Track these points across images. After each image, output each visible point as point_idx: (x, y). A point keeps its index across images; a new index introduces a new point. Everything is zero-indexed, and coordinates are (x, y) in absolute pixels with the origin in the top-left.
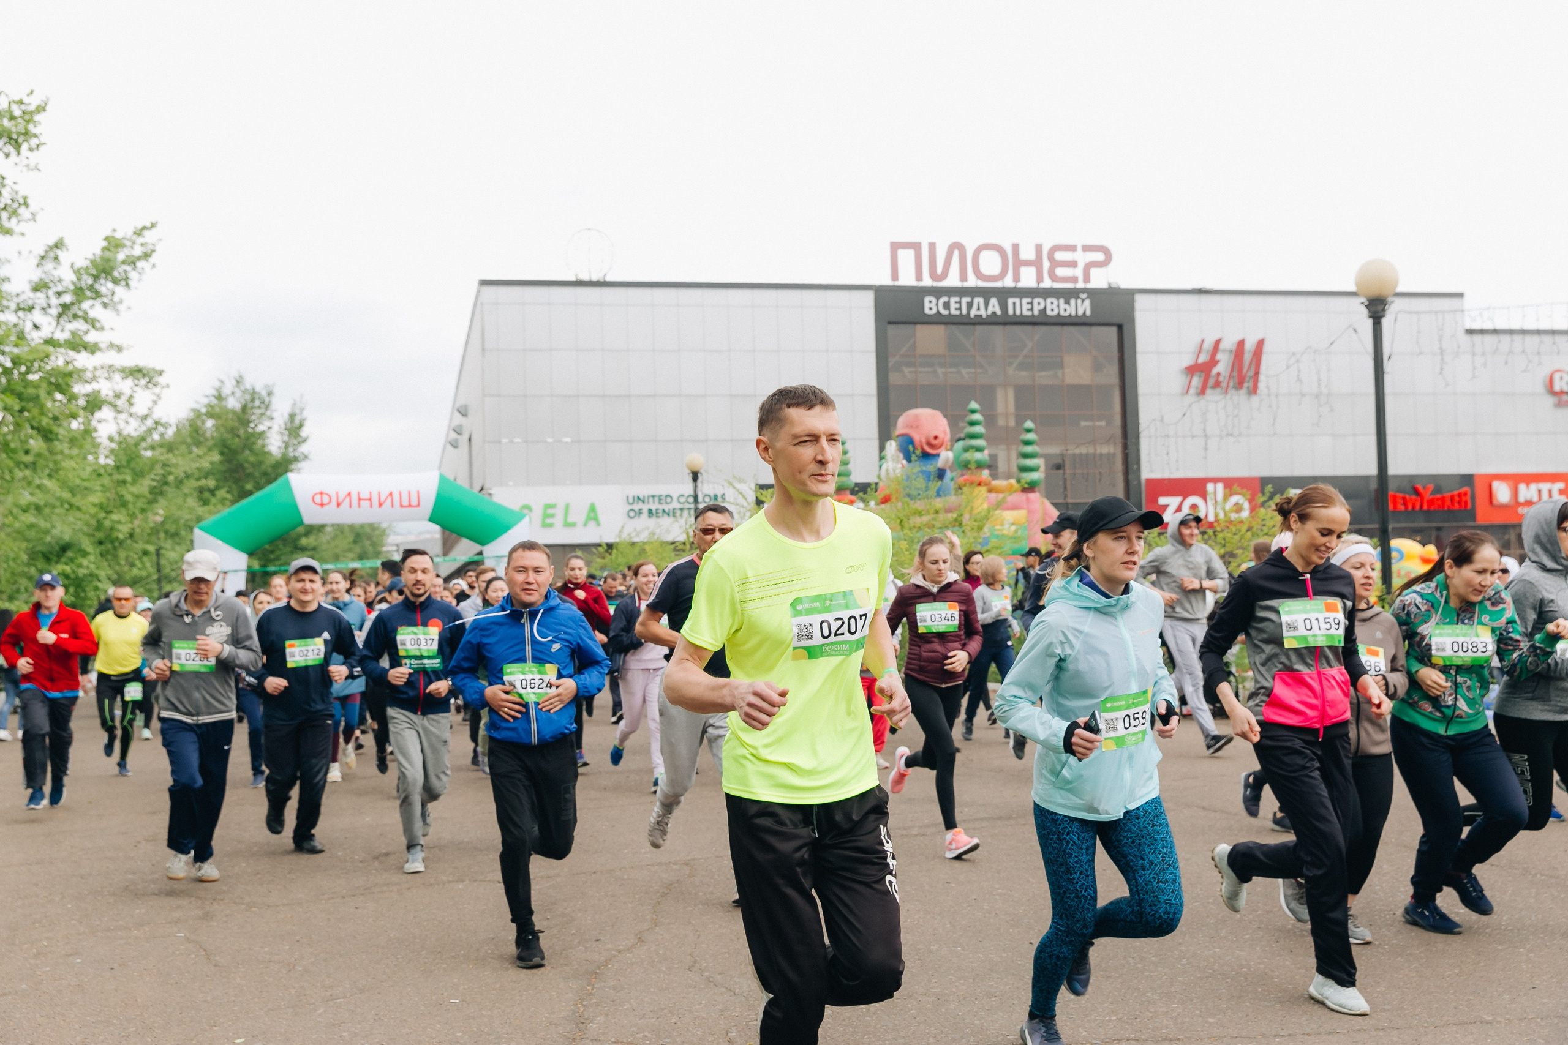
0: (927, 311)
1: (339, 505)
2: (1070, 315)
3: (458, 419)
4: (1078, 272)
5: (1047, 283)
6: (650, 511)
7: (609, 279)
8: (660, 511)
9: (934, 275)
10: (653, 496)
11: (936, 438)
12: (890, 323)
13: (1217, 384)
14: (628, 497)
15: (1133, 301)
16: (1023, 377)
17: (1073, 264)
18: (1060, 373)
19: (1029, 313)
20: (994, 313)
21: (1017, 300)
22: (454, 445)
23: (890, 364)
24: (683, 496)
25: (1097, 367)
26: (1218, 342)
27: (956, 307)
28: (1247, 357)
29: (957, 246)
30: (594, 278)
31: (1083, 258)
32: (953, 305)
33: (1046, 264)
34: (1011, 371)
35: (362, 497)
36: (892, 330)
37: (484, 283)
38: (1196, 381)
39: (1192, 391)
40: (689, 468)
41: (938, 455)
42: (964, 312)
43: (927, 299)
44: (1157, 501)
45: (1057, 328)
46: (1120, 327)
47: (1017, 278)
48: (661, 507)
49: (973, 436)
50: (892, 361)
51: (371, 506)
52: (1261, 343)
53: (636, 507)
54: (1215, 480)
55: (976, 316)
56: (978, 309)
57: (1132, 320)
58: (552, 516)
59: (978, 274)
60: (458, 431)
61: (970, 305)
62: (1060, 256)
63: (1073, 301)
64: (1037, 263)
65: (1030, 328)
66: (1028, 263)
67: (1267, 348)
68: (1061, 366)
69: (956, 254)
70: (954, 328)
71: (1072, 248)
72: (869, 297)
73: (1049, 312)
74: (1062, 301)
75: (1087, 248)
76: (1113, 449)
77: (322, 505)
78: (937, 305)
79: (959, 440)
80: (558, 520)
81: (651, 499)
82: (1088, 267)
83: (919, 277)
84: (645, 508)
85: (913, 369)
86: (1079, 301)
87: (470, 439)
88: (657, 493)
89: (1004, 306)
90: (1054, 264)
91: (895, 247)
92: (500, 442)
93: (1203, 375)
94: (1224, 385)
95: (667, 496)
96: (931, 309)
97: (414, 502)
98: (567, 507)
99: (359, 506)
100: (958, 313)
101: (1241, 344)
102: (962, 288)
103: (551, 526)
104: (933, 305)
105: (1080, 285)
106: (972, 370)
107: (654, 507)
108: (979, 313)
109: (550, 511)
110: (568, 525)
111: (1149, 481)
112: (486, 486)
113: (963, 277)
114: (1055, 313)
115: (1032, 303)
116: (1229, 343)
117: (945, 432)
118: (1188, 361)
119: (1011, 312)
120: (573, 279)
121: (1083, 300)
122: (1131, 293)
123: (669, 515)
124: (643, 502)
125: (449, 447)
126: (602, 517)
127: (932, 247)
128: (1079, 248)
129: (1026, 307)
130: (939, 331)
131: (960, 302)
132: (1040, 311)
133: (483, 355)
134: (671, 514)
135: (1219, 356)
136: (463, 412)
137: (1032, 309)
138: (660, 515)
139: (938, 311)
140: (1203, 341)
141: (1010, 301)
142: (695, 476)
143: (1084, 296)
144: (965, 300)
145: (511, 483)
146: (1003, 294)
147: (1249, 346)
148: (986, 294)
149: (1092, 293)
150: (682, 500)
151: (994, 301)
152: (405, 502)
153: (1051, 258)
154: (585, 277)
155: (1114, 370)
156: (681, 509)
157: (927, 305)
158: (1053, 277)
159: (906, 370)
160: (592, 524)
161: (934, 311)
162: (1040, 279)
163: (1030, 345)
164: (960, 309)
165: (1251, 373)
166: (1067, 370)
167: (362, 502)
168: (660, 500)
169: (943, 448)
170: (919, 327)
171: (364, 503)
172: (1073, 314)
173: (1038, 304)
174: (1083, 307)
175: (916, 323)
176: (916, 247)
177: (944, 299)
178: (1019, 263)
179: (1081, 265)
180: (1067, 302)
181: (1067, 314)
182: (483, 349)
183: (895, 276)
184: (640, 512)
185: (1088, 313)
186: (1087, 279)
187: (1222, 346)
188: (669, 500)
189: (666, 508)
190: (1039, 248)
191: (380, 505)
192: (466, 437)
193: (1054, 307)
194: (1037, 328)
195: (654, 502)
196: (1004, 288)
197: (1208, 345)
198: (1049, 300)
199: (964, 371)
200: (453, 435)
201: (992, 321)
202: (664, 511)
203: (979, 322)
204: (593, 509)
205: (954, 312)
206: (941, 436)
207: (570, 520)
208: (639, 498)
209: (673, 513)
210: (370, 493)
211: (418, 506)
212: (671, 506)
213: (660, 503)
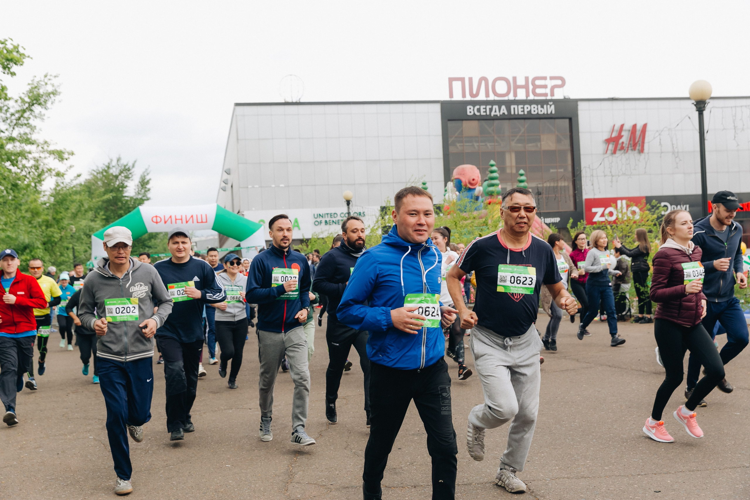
0: (468, 114)
1: (165, 222)
2: (544, 114)
3: (226, 176)
4: (548, 91)
5: (531, 97)
6: (326, 222)
7: (302, 101)
8: (331, 221)
9: (472, 95)
10: (327, 214)
11: (473, 180)
12: (449, 120)
13: (622, 148)
14: (314, 215)
15: (577, 106)
16: (520, 147)
17: (545, 87)
18: (539, 145)
19: (522, 113)
20: (504, 113)
21: (516, 107)
22: (224, 190)
23: (450, 142)
24: (343, 213)
25: (559, 141)
26: (622, 126)
27: (483, 111)
28: (638, 133)
29: (483, 79)
30: (294, 101)
31: (550, 83)
32: (482, 110)
33: (531, 87)
34: (513, 144)
35: (177, 218)
36: (450, 124)
37: (237, 105)
38: (611, 147)
39: (609, 152)
40: (345, 198)
41: (475, 189)
42: (488, 113)
43: (468, 107)
44: (591, 210)
45: (537, 121)
46: (570, 119)
47: (515, 95)
48: (332, 219)
49: (492, 179)
50: (450, 140)
51: (182, 223)
52: (645, 126)
53: (319, 220)
54: (622, 199)
55: (494, 115)
56: (495, 112)
57: (577, 116)
59: (495, 94)
60: (226, 182)
61: (491, 110)
62: (538, 82)
63: (545, 106)
64: (526, 87)
65: (523, 121)
66: (521, 87)
67: (648, 128)
68: (539, 140)
69: (483, 83)
70: (483, 122)
71: (545, 78)
72: (438, 107)
73: (533, 112)
74: (539, 106)
75: (552, 78)
76: (567, 184)
77: (157, 223)
78: (474, 110)
79: (485, 181)
81: (326, 215)
82: (553, 88)
83: (464, 95)
84: (323, 220)
85: (462, 144)
86: (549, 106)
87: (232, 186)
88: (329, 212)
89: (509, 110)
90: (535, 87)
91: (451, 80)
92: (247, 187)
93: (614, 143)
94: (626, 148)
95: (334, 214)
96: (470, 112)
97: (204, 220)
99: (176, 223)
100: (485, 114)
101: (635, 126)
102: (487, 101)
104: (472, 110)
105: (549, 97)
106: (493, 144)
107: (328, 220)
108: (495, 114)
111: (587, 200)
112: (241, 211)
113: (487, 95)
114: (536, 113)
115: (523, 108)
116: (628, 126)
117: (478, 177)
118: (606, 136)
119: (512, 113)
120: (283, 101)
121: (551, 106)
122: (576, 101)
123: (336, 223)
124: (322, 217)
125: (221, 190)
126: (301, 225)
127: (471, 79)
128: (548, 78)
129: (520, 110)
130: (475, 123)
131: (486, 108)
132: (528, 112)
133: (238, 142)
134: (337, 223)
135: (623, 133)
136: (228, 172)
137: (524, 111)
138: (331, 223)
139: (474, 113)
140: (614, 125)
141: (512, 107)
142: (348, 203)
143: (551, 103)
144: (488, 107)
145: (254, 209)
146: (508, 104)
147: (639, 127)
148: (500, 103)
149: (555, 102)
150: (342, 215)
151: (503, 107)
152: (200, 220)
153: (533, 84)
154: (289, 100)
155: (567, 142)
156: (342, 221)
157: (468, 110)
158: (535, 94)
159: (458, 145)
160: (296, 229)
161: (472, 113)
162: (527, 95)
163: (523, 130)
164: (486, 112)
165: (640, 142)
166: (542, 143)
167: (177, 221)
168: (331, 215)
169: (478, 185)
170: (464, 122)
171: (179, 222)
172: (546, 113)
173: (527, 108)
174: (551, 109)
175: (462, 120)
176: (462, 80)
177: (477, 107)
178: (516, 87)
179: (549, 87)
180: (542, 107)
181: (542, 113)
182: (238, 139)
183: (451, 95)
184: (321, 222)
185: (553, 112)
186: (552, 94)
187: (624, 128)
188: (335, 215)
189: (334, 220)
190: (527, 79)
191: (187, 222)
192: (230, 185)
193: (535, 110)
194: (526, 121)
195: (328, 217)
196: (509, 100)
197: (617, 127)
198: (533, 106)
199: (488, 144)
200: (223, 185)
201: (503, 118)
202: (333, 221)
203: (496, 118)
204: (296, 221)
205: (482, 113)
206: (476, 179)
208: (320, 215)
209: (338, 222)
210: (182, 216)
211: (206, 222)
212: (337, 219)
213: (331, 217)
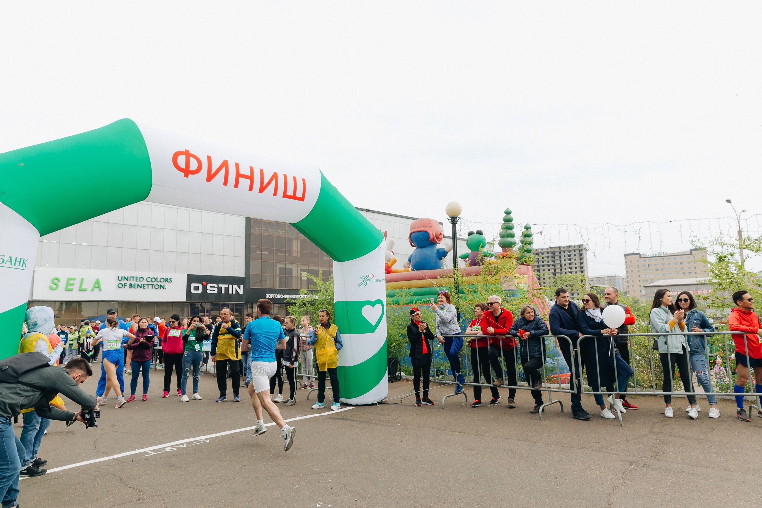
1: (210, 177)
6: (131, 285)
8: (136, 285)
10: (133, 277)
14: (118, 277)
24: (150, 278)
48: (137, 283)
51: (251, 189)
52: (386, 232)
53: (123, 282)
58: (73, 285)
67: (388, 235)
77: (187, 172)
80: (76, 287)
81: (132, 279)
84: (128, 283)
88: (135, 275)
95: (140, 277)
98: (82, 280)
99: (236, 186)
103: (71, 290)
107: (133, 283)
109: (71, 282)
110: (81, 290)
123: (141, 287)
124: (127, 280)
126: (102, 287)
138: (136, 287)
145: (47, 265)
150: (149, 280)
152: (290, 192)
156: (148, 285)
160: (96, 290)
171: (244, 183)
184: (125, 285)
188: (141, 279)
189: (140, 283)
191: (262, 189)
199: (280, 231)
202: (138, 285)
204: (98, 282)
207: (84, 287)
208: (125, 278)
209: (143, 286)
210: (252, 169)
211: (302, 199)
212: (143, 283)
213: (136, 281)
